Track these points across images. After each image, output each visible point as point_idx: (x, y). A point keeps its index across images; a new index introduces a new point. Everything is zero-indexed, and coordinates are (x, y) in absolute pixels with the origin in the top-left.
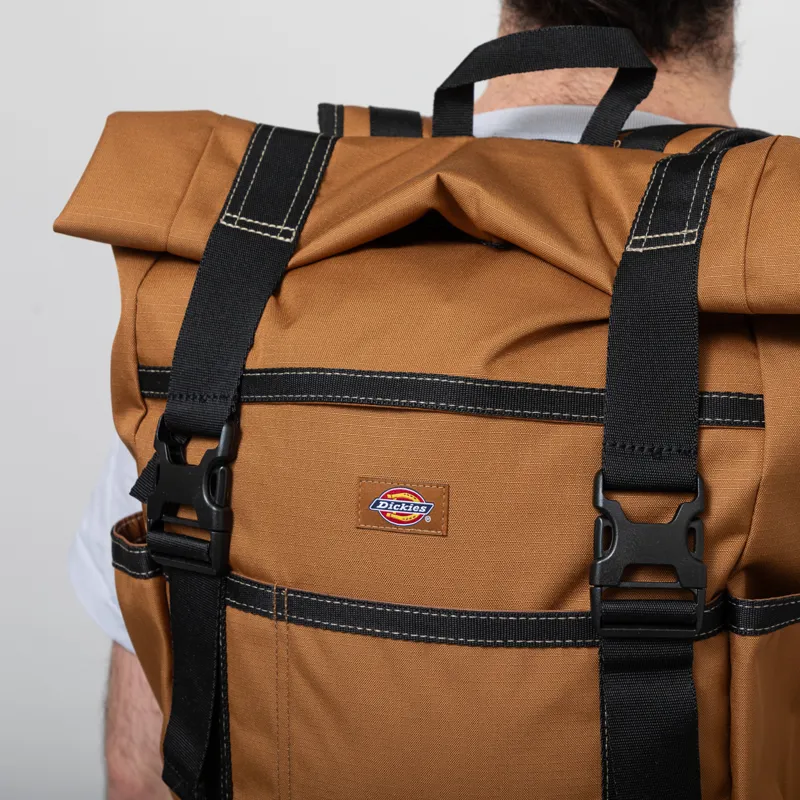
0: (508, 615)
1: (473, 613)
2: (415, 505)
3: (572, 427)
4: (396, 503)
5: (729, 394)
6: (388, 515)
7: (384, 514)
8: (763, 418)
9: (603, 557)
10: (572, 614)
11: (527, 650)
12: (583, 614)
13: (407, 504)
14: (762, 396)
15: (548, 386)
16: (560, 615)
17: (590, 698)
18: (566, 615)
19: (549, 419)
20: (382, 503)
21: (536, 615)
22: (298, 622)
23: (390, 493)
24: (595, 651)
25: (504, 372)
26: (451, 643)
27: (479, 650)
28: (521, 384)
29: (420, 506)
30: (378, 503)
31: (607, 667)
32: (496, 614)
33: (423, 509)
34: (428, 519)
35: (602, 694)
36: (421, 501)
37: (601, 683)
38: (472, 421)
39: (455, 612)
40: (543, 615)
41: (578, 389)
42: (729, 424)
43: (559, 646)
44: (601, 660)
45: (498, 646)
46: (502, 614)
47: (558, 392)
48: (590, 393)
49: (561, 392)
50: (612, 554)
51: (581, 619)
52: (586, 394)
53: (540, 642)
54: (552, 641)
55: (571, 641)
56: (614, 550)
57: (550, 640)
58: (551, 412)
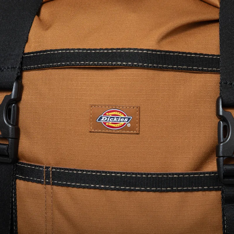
0: (173, 174)
1: (154, 174)
2: (122, 118)
3: (203, 75)
4: (111, 118)
6: (107, 124)
7: (105, 123)
9: (224, 142)
10: (207, 173)
11: (183, 193)
12: (213, 173)
13: (117, 118)
15: (191, 54)
16: (201, 173)
17: (217, 217)
18: (204, 173)
19: (192, 71)
20: (103, 118)
21: (189, 174)
22: (58, 185)
23: (107, 112)
24: (219, 193)
25: (168, 46)
26: (143, 191)
27: (158, 194)
28: (177, 52)
29: (124, 118)
30: (101, 118)
32: (167, 174)
33: (126, 120)
34: (129, 125)
35: (223, 216)
36: (125, 116)
37: (223, 210)
38: (151, 73)
39: (145, 174)
40: (192, 174)
41: (206, 55)
43: (200, 190)
44: (223, 198)
45: (168, 191)
46: (170, 174)
47: (195, 57)
48: (212, 57)
49: (197, 57)
50: (228, 140)
51: (212, 176)
52: (210, 58)
53: (190, 188)
54: (197, 188)
55: (207, 187)
56: (229, 137)
57: (196, 187)
58: (192, 67)
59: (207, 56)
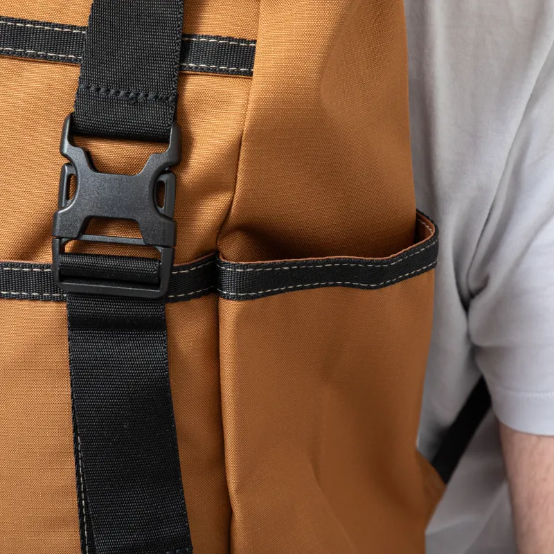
5: (218, 37)
8: (252, 67)
9: (65, 207)
10: (37, 266)
12: (47, 266)
14: (255, 42)
15: (24, 21)
18: (31, 266)
19: (23, 57)
24: (64, 306)
31: (76, 323)
40: (6, 265)
41: (57, 25)
42: (214, 71)
43: (26, 298)
47: (34, 28)
49: (37, 28)
51: (47, 272)
52: (65, 32)
53: (5, 293)
54: (17, 293)
55: (37, 294)
57: (15, 292)
58: (25, 49)
59: (59, 28)
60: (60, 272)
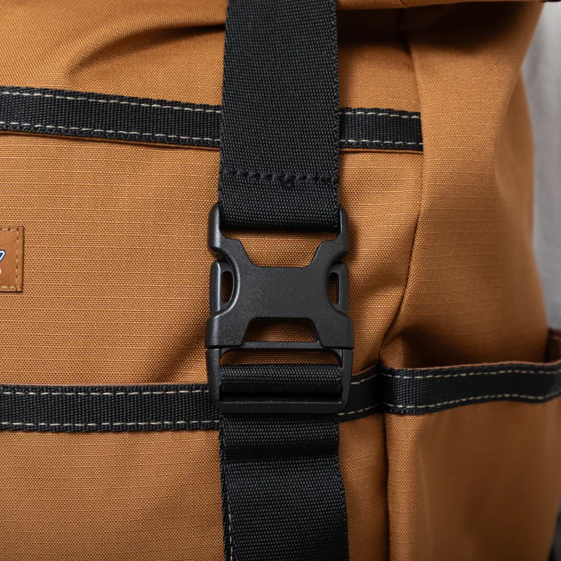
0: (101, 389)
1: (56, 389)
3: (180, 154)
5: (377, 110)
8: (420, 139)
9: (222, 311)
10: (183, 387)
11: (126, 435)
12: (197, 387)
14: (418, 114)
15: (150, 101)
16: (168, 388)
17: (209, 495)
18: (176, 388)
19: (151, 143)
21: (138, 389)
24: (215, 435)
25: (96, 83)
26: (30, 430)
27: (65, 437)
28: (115, 97)
31: (231, 454)
32: (85, 389)
35: (224, 490)
37: (223, 476)
38: (52, 145)
39: (34, 388)
40: (146, 389)
41: (187, 105)
42: (378, 146)
43: (167, 429)
44: (222, 447)
45: (89, 431)
46: (93, 389)
47: (161, 109)
48: (202, 110)
49: (165, 109)
50: (232, 306)
51: (196, 393)
52: (197, 112)
53: (143, 424)
54: (158, 423)
55: (183, 422)
56: (236, 301)
57: (156, 421)
58: (153, 133)
59: (190, 107)
60: (221, 388)
